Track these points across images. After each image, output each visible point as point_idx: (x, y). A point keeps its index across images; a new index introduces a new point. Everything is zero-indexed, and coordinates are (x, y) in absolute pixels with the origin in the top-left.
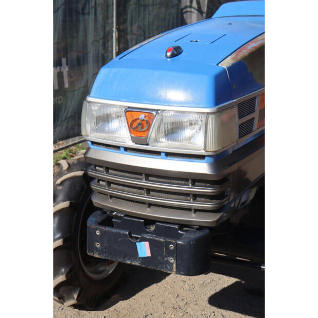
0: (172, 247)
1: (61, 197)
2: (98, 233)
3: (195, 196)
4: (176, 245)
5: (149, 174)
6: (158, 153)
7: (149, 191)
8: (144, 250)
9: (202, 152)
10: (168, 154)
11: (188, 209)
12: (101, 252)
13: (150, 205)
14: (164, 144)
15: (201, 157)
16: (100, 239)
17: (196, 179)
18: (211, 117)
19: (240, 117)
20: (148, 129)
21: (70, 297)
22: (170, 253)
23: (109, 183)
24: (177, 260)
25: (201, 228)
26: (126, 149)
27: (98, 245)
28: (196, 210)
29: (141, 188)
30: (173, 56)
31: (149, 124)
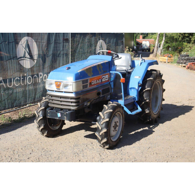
0: (65, 114)
1: (42, 106)
2: (49, 112)
3: (72, 102)
4: (66, 113)
5: (61, 97)
6: (62, 92)
7: (61, 101)
8: (59, 115)
9: (72, 91)
10: (65, 92)
11: (70, 106)
12: (50, 116)
13: (62, 105)
14: (64, 90)
15: (72, 93)
16: (49, 113)
17: (71, 98)
18: (74, 83)
19: (83, 84)
20: (60, 86)
21: (45, 133)
22: (65, 115)
23: (52, 100)
24: (66, 117)
25: (73, 110)
26: (56, 91)
27: (49, 115)
28: (72, 106)
29: (59, 101)
30: (68, 69)
31: (60, 85)
